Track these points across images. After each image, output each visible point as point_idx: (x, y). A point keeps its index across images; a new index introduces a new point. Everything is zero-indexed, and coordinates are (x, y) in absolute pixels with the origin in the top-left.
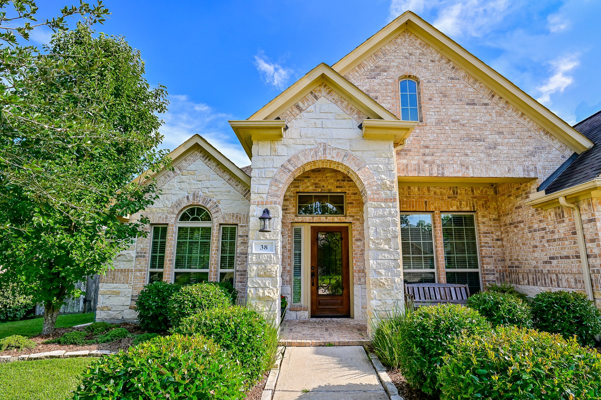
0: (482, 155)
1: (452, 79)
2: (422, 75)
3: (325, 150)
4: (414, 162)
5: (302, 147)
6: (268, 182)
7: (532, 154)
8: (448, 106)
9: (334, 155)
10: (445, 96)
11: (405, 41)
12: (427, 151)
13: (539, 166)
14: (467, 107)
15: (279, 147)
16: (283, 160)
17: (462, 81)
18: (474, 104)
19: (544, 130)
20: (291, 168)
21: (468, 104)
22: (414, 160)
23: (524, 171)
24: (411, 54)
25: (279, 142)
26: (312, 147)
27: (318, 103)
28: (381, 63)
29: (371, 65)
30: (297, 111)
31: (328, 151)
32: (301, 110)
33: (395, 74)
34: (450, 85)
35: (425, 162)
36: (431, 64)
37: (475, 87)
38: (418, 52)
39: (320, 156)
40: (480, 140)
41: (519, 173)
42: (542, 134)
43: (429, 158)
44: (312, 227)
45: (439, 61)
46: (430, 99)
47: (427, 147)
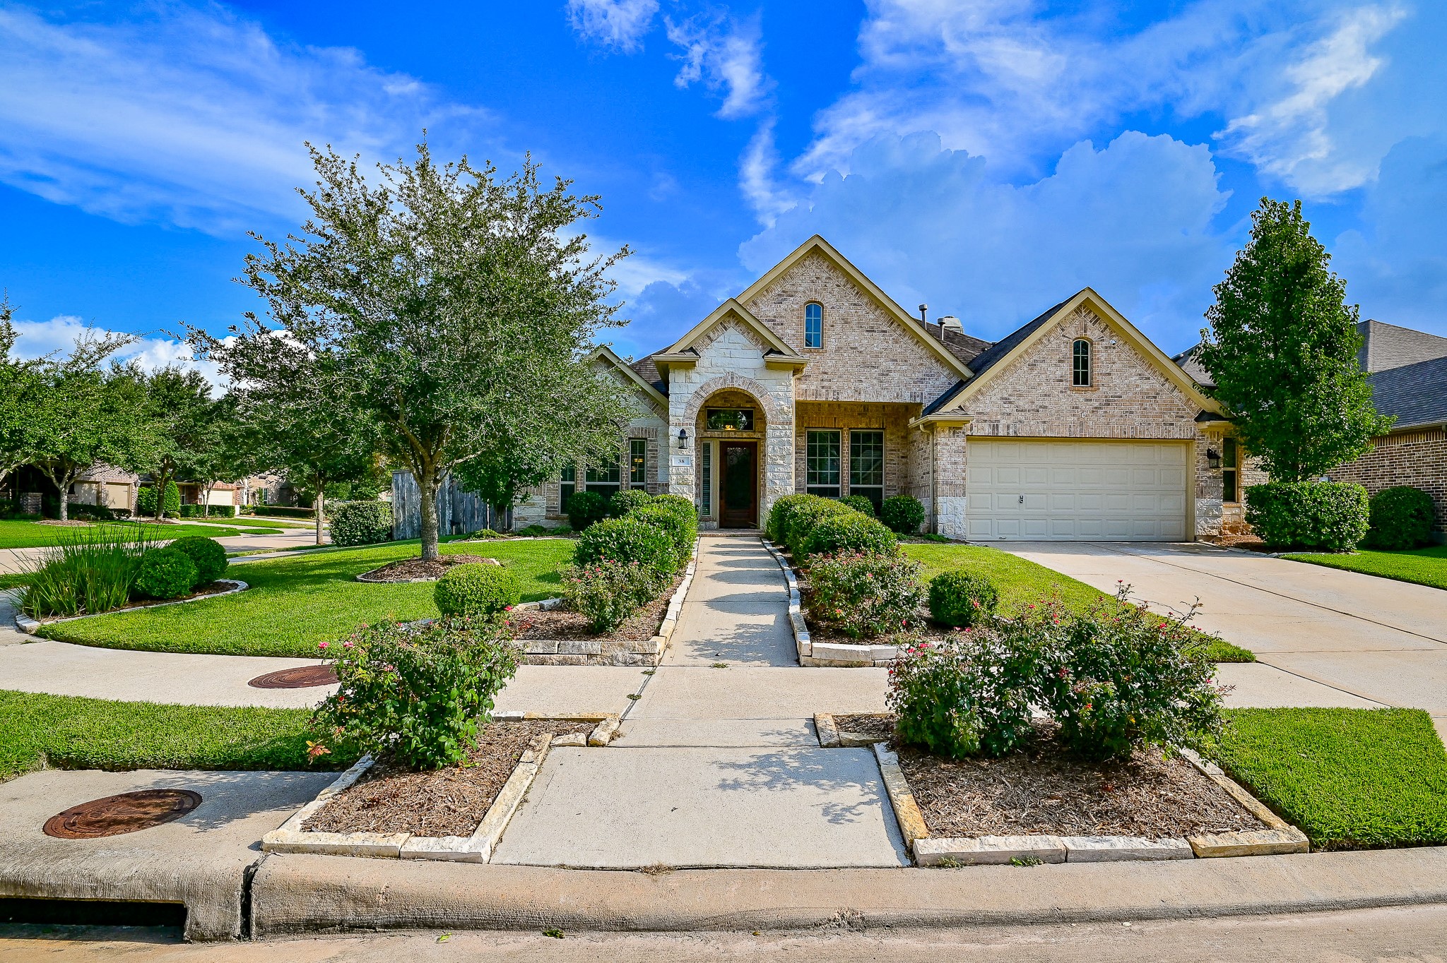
0: (875, 381)
1: (855, 305)
2: (828, 300)
3: (732, 378)
4: (813, 387)
5: (713, 376)
6: (684, 406)
7: (921, 381)
8: (849, 333)
9: (741, 383)
10: (846, 323)
11: (813, 263)
12: (826, 376)
13: (925, 392)
14: (866, 334)
15: (693, 375)
16: (696, 387)
17: (864, 307)
18: (873, 331)
19: (935, 358)
20: (703, 394)
21: (867, 331)
22: (812, 385)
23: (911, 396)
24: (817, 278)
25: (693, 371)
26: (722, 375)
27: (727, 333)
28: (788, 287)
29: (778, 290)
30: (709, 341)
31: (735, 379)
32: (712, 341)
33: (801, 299)
34: (853, 311)
35: (823, 387)
36: (837, 289)
37: (876, 314)
38: (825, 275)
39: (728, 385)
40: (874, 367)
41: (906, 398)
42: (933, 361)
43: (826, 384)
44: (721, 442)
45: (844, 286)
46: (832, 326)
47: (826, 373)
